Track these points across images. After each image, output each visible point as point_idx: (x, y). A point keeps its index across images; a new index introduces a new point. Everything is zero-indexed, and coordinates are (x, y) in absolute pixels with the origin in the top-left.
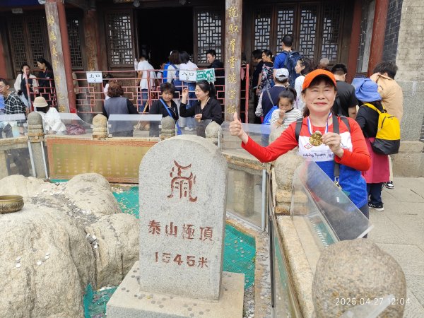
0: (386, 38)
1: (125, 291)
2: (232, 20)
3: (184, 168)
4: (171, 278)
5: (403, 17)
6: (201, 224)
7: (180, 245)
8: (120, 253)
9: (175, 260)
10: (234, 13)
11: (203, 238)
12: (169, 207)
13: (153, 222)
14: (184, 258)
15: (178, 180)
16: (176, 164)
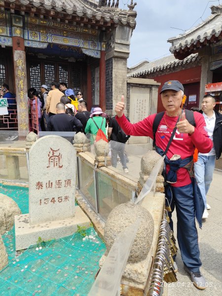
0: (106, 88)
1: (21, 228)
2: (20, 68)
3: (55, 151)
4: (49, 212)
5: (114, 79)
6: (65, 179)
7: (54, 193)
8: (4, 213)
9: (51, 201)
10: (21, 64)
11: (66, 185)
12: (48, 173)
13: (39, 183)
14: (56, 199)
15: (53, 158)
16: (51, 149)
